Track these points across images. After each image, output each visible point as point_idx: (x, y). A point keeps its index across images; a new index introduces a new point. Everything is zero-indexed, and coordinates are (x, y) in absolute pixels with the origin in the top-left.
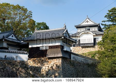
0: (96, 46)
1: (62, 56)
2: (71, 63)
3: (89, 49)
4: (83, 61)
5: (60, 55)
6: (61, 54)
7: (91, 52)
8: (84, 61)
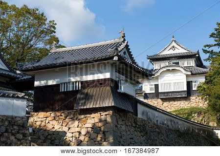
0: (193, 98)
1: (113, 105)
2: (136, 124)
3: (178, 104)
4: (165, 123)
5: (109, 102)
6: (111, 100)
7: (181, 110)
8: (169, 123)
